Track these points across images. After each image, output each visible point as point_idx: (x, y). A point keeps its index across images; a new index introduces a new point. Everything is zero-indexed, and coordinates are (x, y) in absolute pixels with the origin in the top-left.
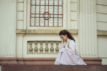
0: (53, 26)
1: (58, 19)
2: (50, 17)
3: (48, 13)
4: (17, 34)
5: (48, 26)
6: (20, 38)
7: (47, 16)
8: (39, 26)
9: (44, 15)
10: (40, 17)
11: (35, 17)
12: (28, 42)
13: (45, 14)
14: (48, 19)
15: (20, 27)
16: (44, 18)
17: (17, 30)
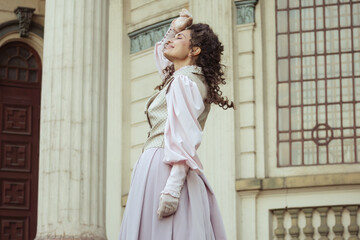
0: (343, 162)
1: (355, 142)
2: (332, 138)
3: (326, 124)
4: (238, 191)
5: (328, 163)
6: (249, 202)
7: (322, 134)
8: (303, 164)
9: (315, 133)
10: (303, 140)
11: (291, 141)
12: (272, 212)
13: (316, 128)
14: (326, 144)
15: (248, 173)
16: (316, 140)
17: (241, 179)
